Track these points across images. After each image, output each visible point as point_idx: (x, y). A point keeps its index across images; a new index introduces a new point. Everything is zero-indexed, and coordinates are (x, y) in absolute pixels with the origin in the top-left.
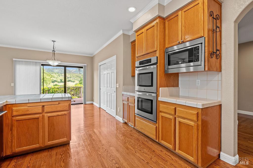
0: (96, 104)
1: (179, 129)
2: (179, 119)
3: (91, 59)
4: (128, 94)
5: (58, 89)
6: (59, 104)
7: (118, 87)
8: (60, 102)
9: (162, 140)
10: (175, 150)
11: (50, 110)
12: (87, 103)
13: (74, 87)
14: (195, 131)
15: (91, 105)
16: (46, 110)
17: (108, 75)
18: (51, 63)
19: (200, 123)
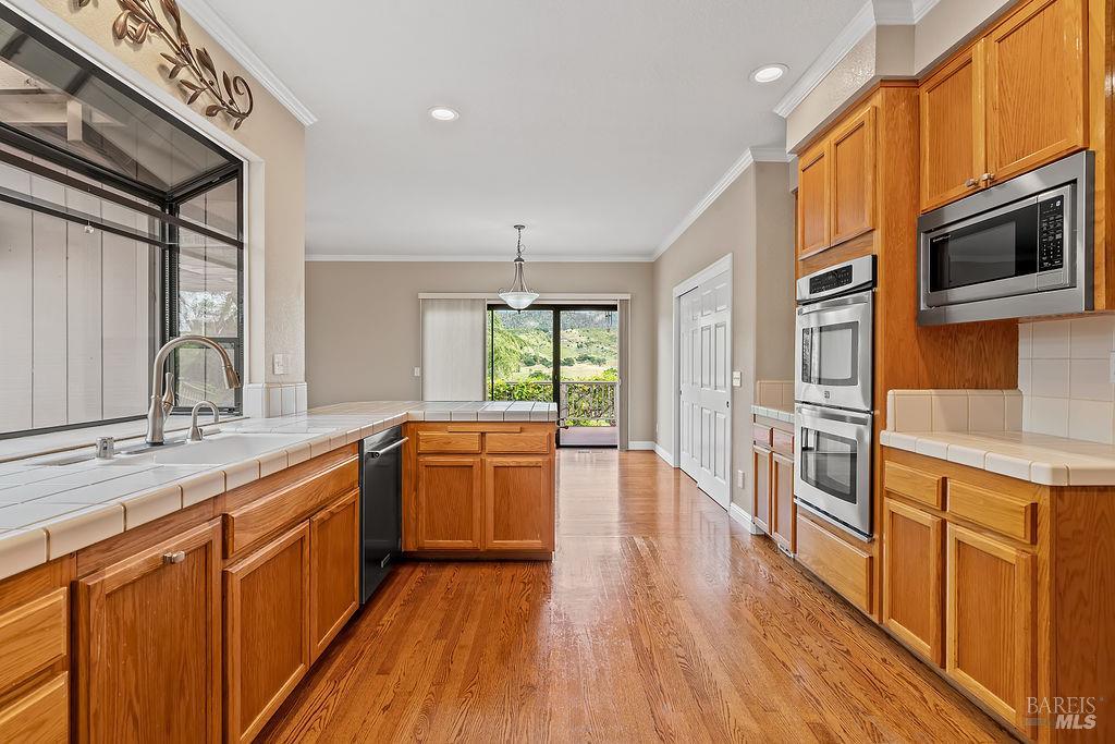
0: (665, 454)
1: (959, 575)
2: (960, 529)
3: (649, 271)
4: (773, 412)
5: (539, 388)
6: (522, 430)
7: (737, 383)
8: (524, 426)
9: (892, 616)
10: (943, 666)
11: (499, 447)
12: (633, 445)
13: (591, 385)
14: (1021, 586)
15: (647, 455)
16: (490, 445)
17: (706, 333)
18: (510, 299)
19: (1044, 551)
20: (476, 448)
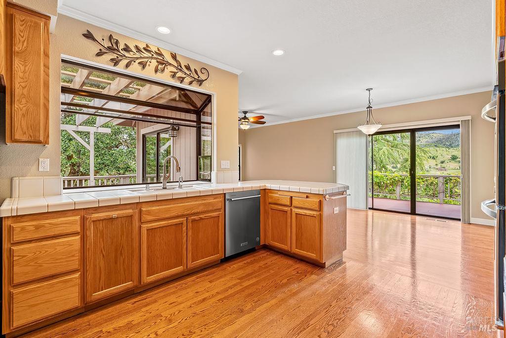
6: (307, 197)
8: (308, 195)
16: (294, 203)
20: (288, 203)
